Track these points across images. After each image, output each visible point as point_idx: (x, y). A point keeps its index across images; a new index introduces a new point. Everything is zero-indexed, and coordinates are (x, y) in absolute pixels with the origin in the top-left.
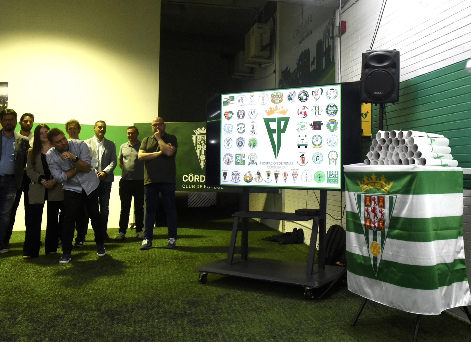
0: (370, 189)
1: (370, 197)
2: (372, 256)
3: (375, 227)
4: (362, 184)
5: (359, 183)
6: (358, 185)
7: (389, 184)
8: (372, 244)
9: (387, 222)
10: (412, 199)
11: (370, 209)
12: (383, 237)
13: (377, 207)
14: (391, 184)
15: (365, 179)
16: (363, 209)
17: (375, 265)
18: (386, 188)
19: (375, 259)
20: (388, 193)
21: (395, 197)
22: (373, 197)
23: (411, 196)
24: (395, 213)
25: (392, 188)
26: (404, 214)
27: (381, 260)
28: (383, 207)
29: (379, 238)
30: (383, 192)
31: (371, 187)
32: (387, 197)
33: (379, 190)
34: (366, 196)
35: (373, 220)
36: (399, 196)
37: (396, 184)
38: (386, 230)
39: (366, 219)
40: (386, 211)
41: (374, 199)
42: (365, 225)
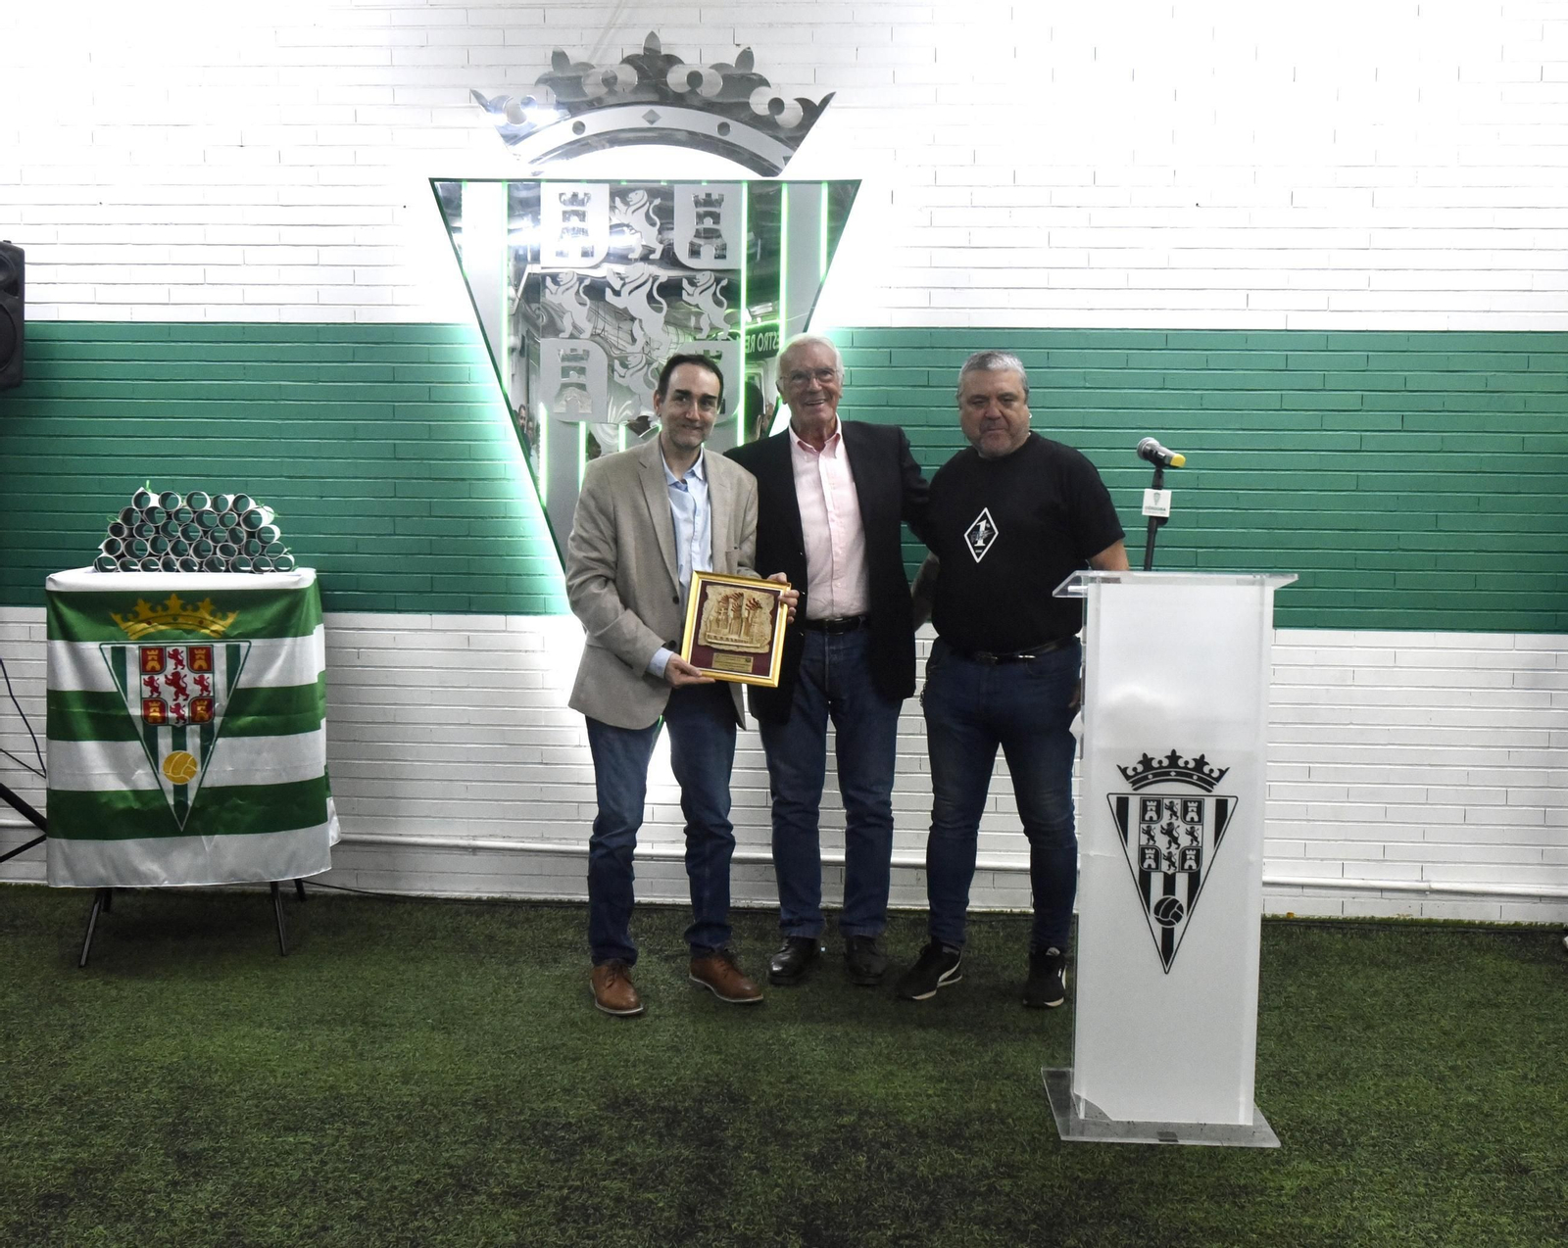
0: (161, 631)
1: (161, 650)
2: (168, 786)
3: (181, 717)
4: (126, 619)
5: (117, 618)
6: (114, 624)
7: (224, 617)
8: (170, 759)
9: (221, 702)
10: (294, 646)
11: (160, 679)
12: (208, 737)
13: (185, 671)
14: (231, 619)
15: (143, 608)
16: (134, 678)
17: (181, 804)
18: (215, 627)
19: (181, 791)
20: (223, 636)
21: (244, 645)
22: (170, 650)
23: (288, 641)
24: (244, 681)
25: (233, 626)
26: (271, 678)
27: (200, 789)
28: (210, 669)
29: (193, 742)
30: (207, 637)
31: (163, 627)
32: (220, 650)
33: (189, 632)
34: (144, 650)
35: (171, 703)
36: (255, 642)
37: (248, 617)
38: (218, 721)
39: (146, 704)
40: (218, 678)
41: (175, 655)
42: (145, 718)
